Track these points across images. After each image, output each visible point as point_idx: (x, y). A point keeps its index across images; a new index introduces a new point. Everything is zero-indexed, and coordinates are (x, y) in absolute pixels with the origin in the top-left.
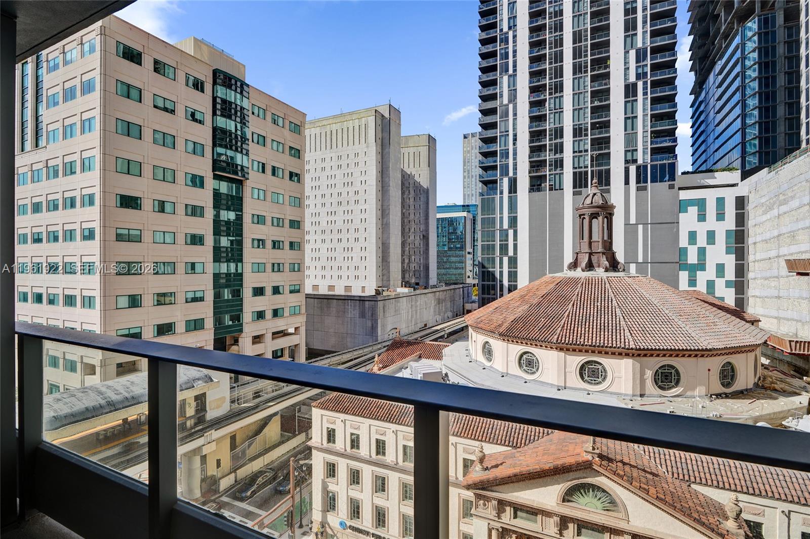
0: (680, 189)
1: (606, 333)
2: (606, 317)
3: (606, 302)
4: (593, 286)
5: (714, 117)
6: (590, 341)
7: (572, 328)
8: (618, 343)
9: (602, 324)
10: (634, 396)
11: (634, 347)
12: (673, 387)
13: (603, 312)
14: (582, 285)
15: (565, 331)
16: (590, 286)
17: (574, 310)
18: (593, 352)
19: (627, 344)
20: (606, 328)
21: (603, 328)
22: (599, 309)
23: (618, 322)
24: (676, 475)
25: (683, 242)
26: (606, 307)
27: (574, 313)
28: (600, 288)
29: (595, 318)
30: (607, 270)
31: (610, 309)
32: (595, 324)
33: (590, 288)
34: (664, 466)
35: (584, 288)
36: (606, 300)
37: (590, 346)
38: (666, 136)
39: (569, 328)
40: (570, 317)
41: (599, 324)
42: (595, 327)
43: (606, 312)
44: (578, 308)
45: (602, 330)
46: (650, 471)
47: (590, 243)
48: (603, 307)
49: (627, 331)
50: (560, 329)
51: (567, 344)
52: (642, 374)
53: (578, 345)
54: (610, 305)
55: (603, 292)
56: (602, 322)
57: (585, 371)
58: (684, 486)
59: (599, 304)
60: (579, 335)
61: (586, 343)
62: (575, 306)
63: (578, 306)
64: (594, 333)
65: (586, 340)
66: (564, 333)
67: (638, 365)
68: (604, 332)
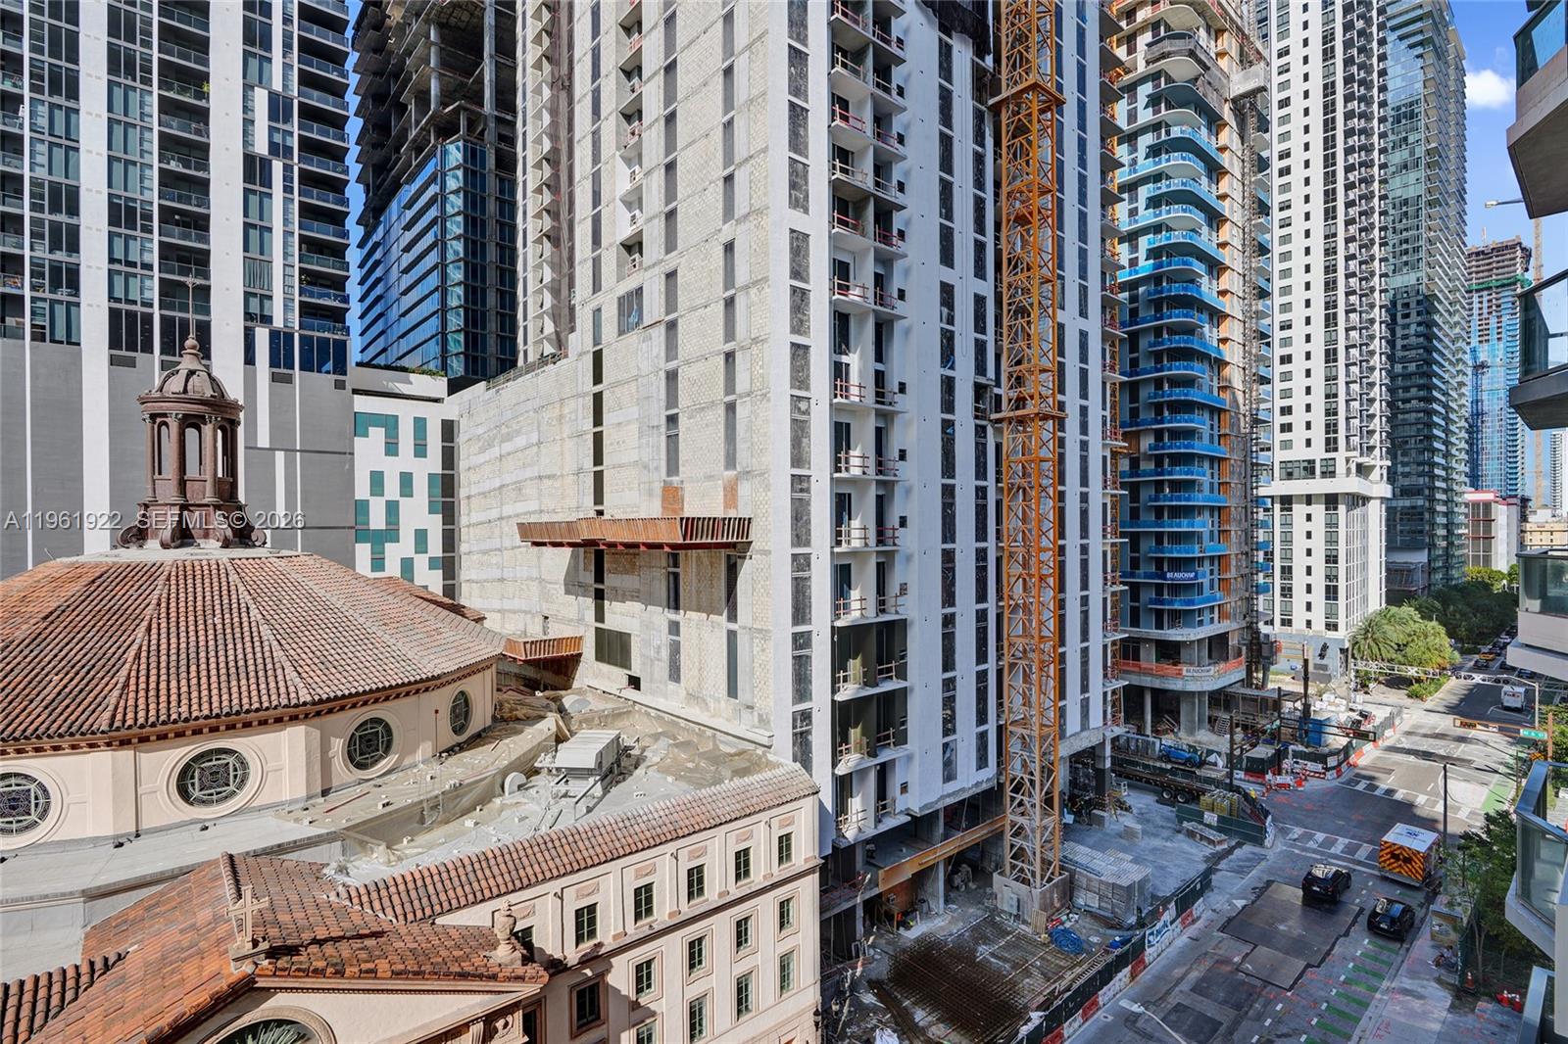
0: (355, 391)
1: (243, 682)
2: (239, 646)
3: (235, 615)
4: (198, 581)
5: (399, 279)
6: (205, 706)
7: (153, 685)
8: (274, 697)
9: (232, 664)
10: (309, 798)
11: (308, 698)
12: (381, 758)
13: (229, 636)
14: (168, 579)
15: (132, 695)
16: (190, 581)
17: (154, 642)
18: (214, 729)
19: (293, 695)
20: (242, 670)
21: (235, 671)
22: (220, 631)
23: (267, 654)
24: (410, 917)
25: (362, 490)
26: (237, 625)
27: (153, 648)
28: (216, 584)
29: (212, 653)
30: (226, 544)
31: (246, 629)
32: (213, 666)
33: (190, 585)
34: (389, 910)
35: (173, 587)
36: (235, 611)
37: (206, 717)
38: (329, 287)
39: (142, 686)
40: (143, 660)
41: (222, 665)
42: (213, 672)
43: (238, 635)
44: (164, 636)
45: (233, 677)
46: (367, 932)
47: (182, 484)
48: (228, 626)
49: (289, 670)
50: (116, 693)
51: (142, 727)
52: (325, 747)
53: (175, 722)
54: (245, 619)
55: (225, 592)
56: (231, 658)
57: (193, 777)
58: (426, 927)
59: (218, 620)
60: (174, 698)
61: (194, 714)
62: (154, 631)
63: (164, 631)
64: (214, 686)
65: (195, 707)
66: (131, 702)
67: (317, 734)
68: (239, 680)
